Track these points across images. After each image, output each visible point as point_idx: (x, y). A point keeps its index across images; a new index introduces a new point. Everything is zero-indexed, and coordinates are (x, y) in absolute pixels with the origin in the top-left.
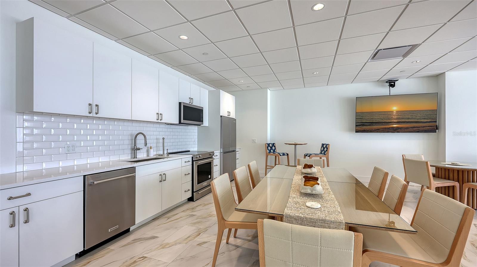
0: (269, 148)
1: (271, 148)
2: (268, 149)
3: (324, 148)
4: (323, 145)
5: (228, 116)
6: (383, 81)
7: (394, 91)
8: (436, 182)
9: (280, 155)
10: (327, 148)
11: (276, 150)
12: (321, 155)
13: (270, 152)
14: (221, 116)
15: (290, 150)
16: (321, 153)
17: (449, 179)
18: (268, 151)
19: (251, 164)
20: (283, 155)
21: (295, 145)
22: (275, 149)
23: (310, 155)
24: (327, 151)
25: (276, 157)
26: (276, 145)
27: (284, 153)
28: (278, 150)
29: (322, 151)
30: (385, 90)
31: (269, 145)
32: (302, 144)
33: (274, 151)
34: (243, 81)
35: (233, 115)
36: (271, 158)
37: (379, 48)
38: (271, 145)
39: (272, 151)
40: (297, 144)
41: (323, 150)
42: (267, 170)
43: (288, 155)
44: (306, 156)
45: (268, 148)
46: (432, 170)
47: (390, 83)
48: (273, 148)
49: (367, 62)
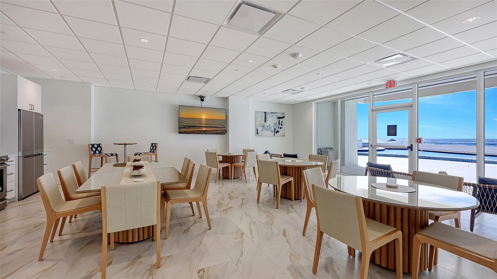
0: (94, 149)
1: (96, 149)
2: (92, 150)
3: (153, 147)
4: (152, 144)
5: (31, 111)
6: (197, 96)
7: (204, 104)
8: (220, 165)
9: (108, 156)
10: (156, 147)
11: (103, 152)
12: (151, 153)
13: (95, 153)
14: (19, 110)
15: (119, 150)
16: (151, 152)
17: (227, 163)
18: (92, 153)
19: (76, 164)
20: (111, 155)
21: (125, 144)
22: (101, 150)
23: (140, 153)
24: (155, 149)
25: (102, 158)
26: (102, 146)
27: (112, 154)
28: (104, 151)
29: (151, 150)
30: (198, 103)
31: (93, 145)
32: (132, 144)
33: (100, 152)
34: (56, 70)
35: (38, 109)
36: (96, 160)
37: (189, 75)
38: (96, 146)
39: (97, 152)
40: (126, 144)
41: (153, 149)
42: (91, 173)
43: (116, 155)
44: (137, 154)
45: (92, 148)
46: (221, 158)
47: (201, 98)
48: (99, 149)
49: (184, 81)
